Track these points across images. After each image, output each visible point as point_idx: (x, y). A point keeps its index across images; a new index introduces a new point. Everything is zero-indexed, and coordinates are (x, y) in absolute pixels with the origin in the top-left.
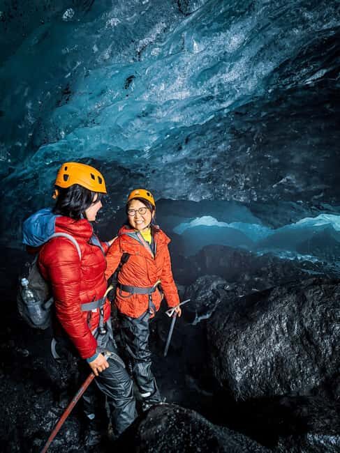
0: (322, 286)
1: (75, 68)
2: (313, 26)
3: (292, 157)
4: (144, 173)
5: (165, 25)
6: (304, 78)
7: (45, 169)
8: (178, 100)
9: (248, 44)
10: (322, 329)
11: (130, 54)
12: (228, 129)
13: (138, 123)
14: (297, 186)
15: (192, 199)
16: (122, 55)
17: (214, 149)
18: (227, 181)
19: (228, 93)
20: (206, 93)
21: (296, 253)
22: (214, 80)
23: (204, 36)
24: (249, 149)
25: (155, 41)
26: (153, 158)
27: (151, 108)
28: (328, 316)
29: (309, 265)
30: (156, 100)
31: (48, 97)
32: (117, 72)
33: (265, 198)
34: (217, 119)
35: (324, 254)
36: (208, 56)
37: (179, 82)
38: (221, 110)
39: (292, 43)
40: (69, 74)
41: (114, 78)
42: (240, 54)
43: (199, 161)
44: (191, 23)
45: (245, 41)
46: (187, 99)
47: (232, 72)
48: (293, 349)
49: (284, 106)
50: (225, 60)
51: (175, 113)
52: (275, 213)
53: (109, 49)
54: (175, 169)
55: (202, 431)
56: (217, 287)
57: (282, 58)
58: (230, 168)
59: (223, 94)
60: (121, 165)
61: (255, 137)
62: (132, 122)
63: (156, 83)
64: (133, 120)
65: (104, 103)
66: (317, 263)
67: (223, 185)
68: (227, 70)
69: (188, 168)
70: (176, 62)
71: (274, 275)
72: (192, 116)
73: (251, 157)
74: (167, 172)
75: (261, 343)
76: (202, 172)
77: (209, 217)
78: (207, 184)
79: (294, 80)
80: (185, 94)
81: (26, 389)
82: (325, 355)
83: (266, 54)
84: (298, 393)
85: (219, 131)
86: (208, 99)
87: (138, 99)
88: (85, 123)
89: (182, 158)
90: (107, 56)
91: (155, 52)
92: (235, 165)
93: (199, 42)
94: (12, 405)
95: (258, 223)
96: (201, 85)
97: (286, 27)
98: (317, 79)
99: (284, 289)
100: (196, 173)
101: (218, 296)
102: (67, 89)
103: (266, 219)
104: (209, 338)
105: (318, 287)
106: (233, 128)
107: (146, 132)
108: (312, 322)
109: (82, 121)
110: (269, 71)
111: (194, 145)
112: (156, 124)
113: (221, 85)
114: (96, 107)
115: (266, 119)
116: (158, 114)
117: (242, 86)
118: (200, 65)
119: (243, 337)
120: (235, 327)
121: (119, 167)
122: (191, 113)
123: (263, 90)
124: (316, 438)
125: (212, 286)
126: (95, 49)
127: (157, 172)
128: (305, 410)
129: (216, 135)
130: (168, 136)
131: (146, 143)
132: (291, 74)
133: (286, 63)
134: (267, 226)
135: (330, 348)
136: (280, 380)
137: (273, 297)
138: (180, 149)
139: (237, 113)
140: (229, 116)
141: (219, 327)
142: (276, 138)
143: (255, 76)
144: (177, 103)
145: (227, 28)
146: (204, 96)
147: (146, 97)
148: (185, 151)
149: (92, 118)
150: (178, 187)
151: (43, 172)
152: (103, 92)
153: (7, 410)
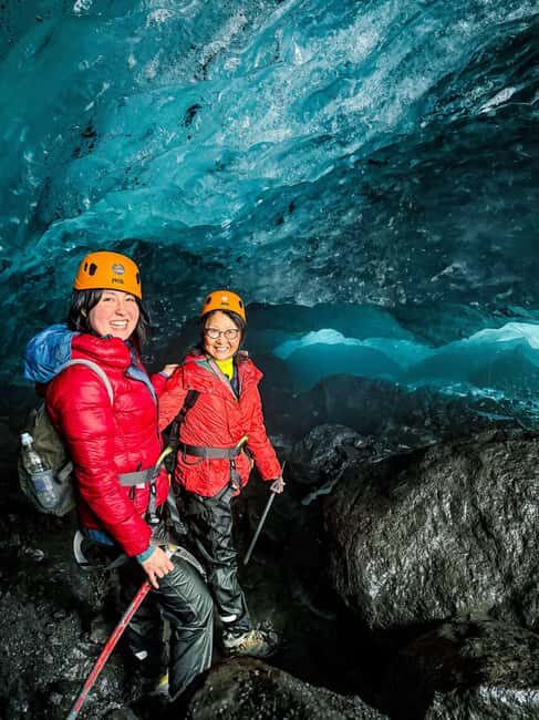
0: (508, 442)
1: (101, 94)
2: (492, 15)
3: (462, 232)
4: (223, 261)
5: (244, 19)
6: (477, 102)
7: (65, 259)
8: (272, 144)
9: (385, 47)
10: (506, 513)
11: (190, 69)
12: (357, 189)
13: (209, 181)
14: (470, 279)
15: (302, 303)
16: (176, 71)
17: (336, 220)
18: (358, 273)
19: (354, 129)
20: (319, 130)
21: (468, 385)
22: (330, 109)
23: (312, 35)
24: (392, 220)
25: (231, 47)
26: (237, 237)
27: (230, 157)
28: (517, 491)
29: (490, 405)
30: (236, 143)
31: (58, 143)
32: (171, 98)
33: (420, 299)
34: (339, 173)
35: (514, 387)
36: (319, 70)
37: (273, 114)
38: (344, 157)
39: (459, 45)
40: (92, 104)
41: (166, 110)
42: (372, 65)
43: (312, 241)
44: (289, 14)
45: (379, 43)
46: (289, 140)
47: (359, 95)
48: (461, 545)
49: (447, 148)
50: (348, 76)
51: (270, 164)
52: (436, 322)
53: (156, 62)
54: (273, 255)
55: (292, 712)
56: (342, 443)
57: (442, 69)
58: (361, 252)
59: (346, 132)
60: (186, 250)
61: (402, 199)
62: (200, 180)
63: (235, 116)
64: (201, 177)
65: (151, 151)
66: (502, 401)
67: (351, 280)
68: (352, 92)
69: (295, 252)
70: (267, 81)
71: (433, 423)
72: (297, 168)
73: (396, 232)
74: (261, 260)
75: (410, 536)
76: (318, 259)
77: (330, 330)
78: (325, 277)
79: (462, 105)
80: (284, 133)
81: (38, 613)
82: (511, 554)
83: (416, 63)
84: (469, 616)
85: (343, 191)
86: (322, 140)
87: (207, 144)
88: (123, 184)
89: (284, 236)
90: (152, 73)
91: (231, 64)
92: (369, 246)
93: (305, 46)
94: (15, 641)
95: (408, 340)
96: (310, 117)
97: (447, 19)
98: (500, 104)
99: (446, 448)
100: (308, 260)
101: (345, 457)
102: (89, 129)
103: (421, 333)
104: (326, 527)
105: (501, 445)
106: (366, 186)
107: (223, 195)
108: (491, 502)
109: (118, 182)
110: (421, 92)
111: (303, 215)
112: (239, 182)
113: (342, 117)
114: (139, 157)
115: (419, 170)
116: (242, 167)
117: (376, 118)
118: (306, 85)
119: (381, 526)
120: (368, 510)
121: (184, 253)
122: (295, 164)
123: (411, 124)
124: (494, 693)
125: (335, 441)
126: (132, 61)
127: (245, 261)
128: (477, 646)
129: (339, 197)
130: (260, 201)
131: (224, 213)
132: (457, 96)
133: (449, 78)
134: (424, 344)
135: (520, 544)
136: (439, 595)
137: (428, 463)
138: (280, 222)
139: (371, 162)
140: (360, 168)
141: (342, 510)
142: (436, 202)
143: (397, 101)
144: (272, 148)
145: (349, 21)
146: (315, 136)
147: (220, 139)
148: (289, 225)
149: (135, 175)
150: (279, 283)
151: (62, 264)
152: (149, 133)
153: (7, 648)
